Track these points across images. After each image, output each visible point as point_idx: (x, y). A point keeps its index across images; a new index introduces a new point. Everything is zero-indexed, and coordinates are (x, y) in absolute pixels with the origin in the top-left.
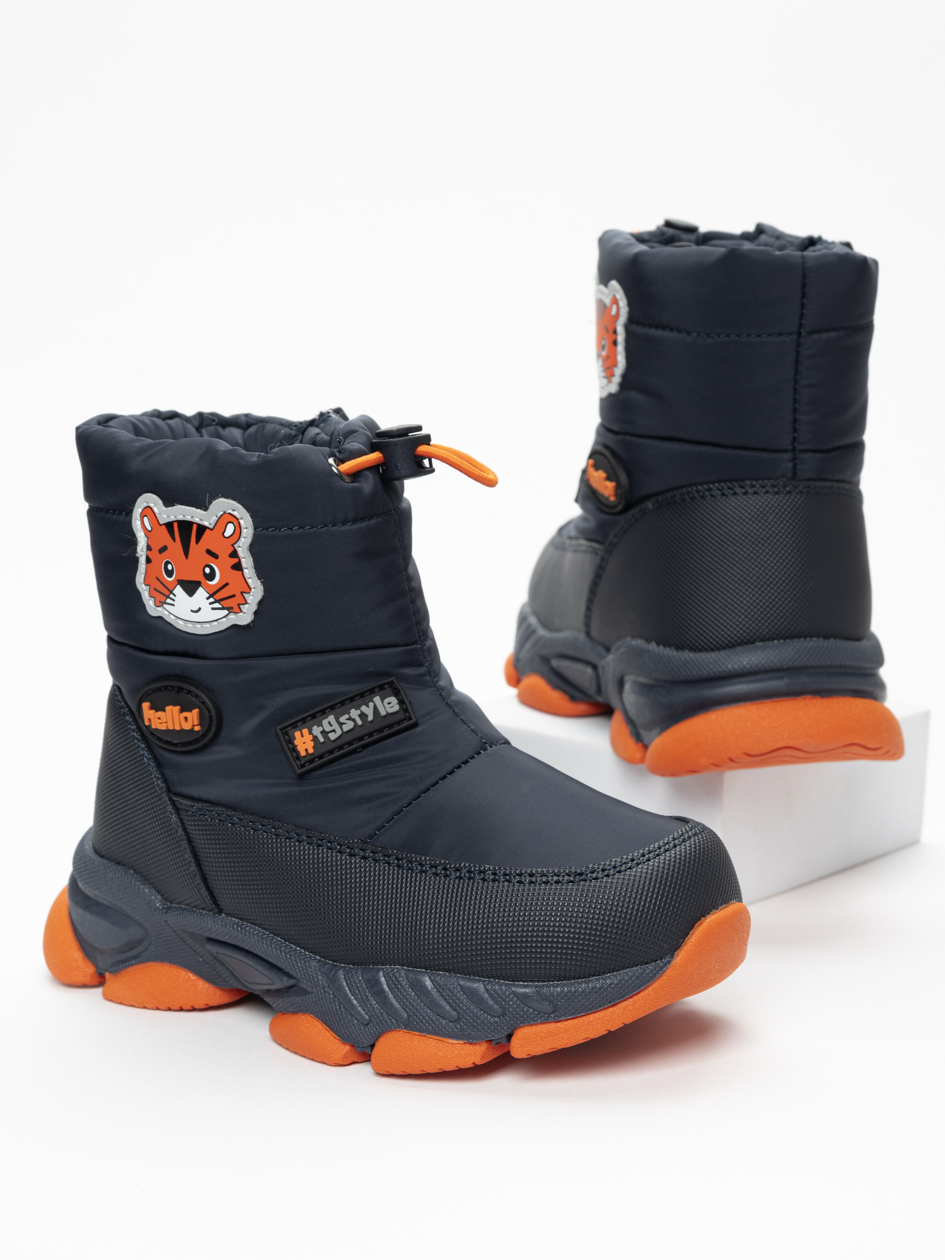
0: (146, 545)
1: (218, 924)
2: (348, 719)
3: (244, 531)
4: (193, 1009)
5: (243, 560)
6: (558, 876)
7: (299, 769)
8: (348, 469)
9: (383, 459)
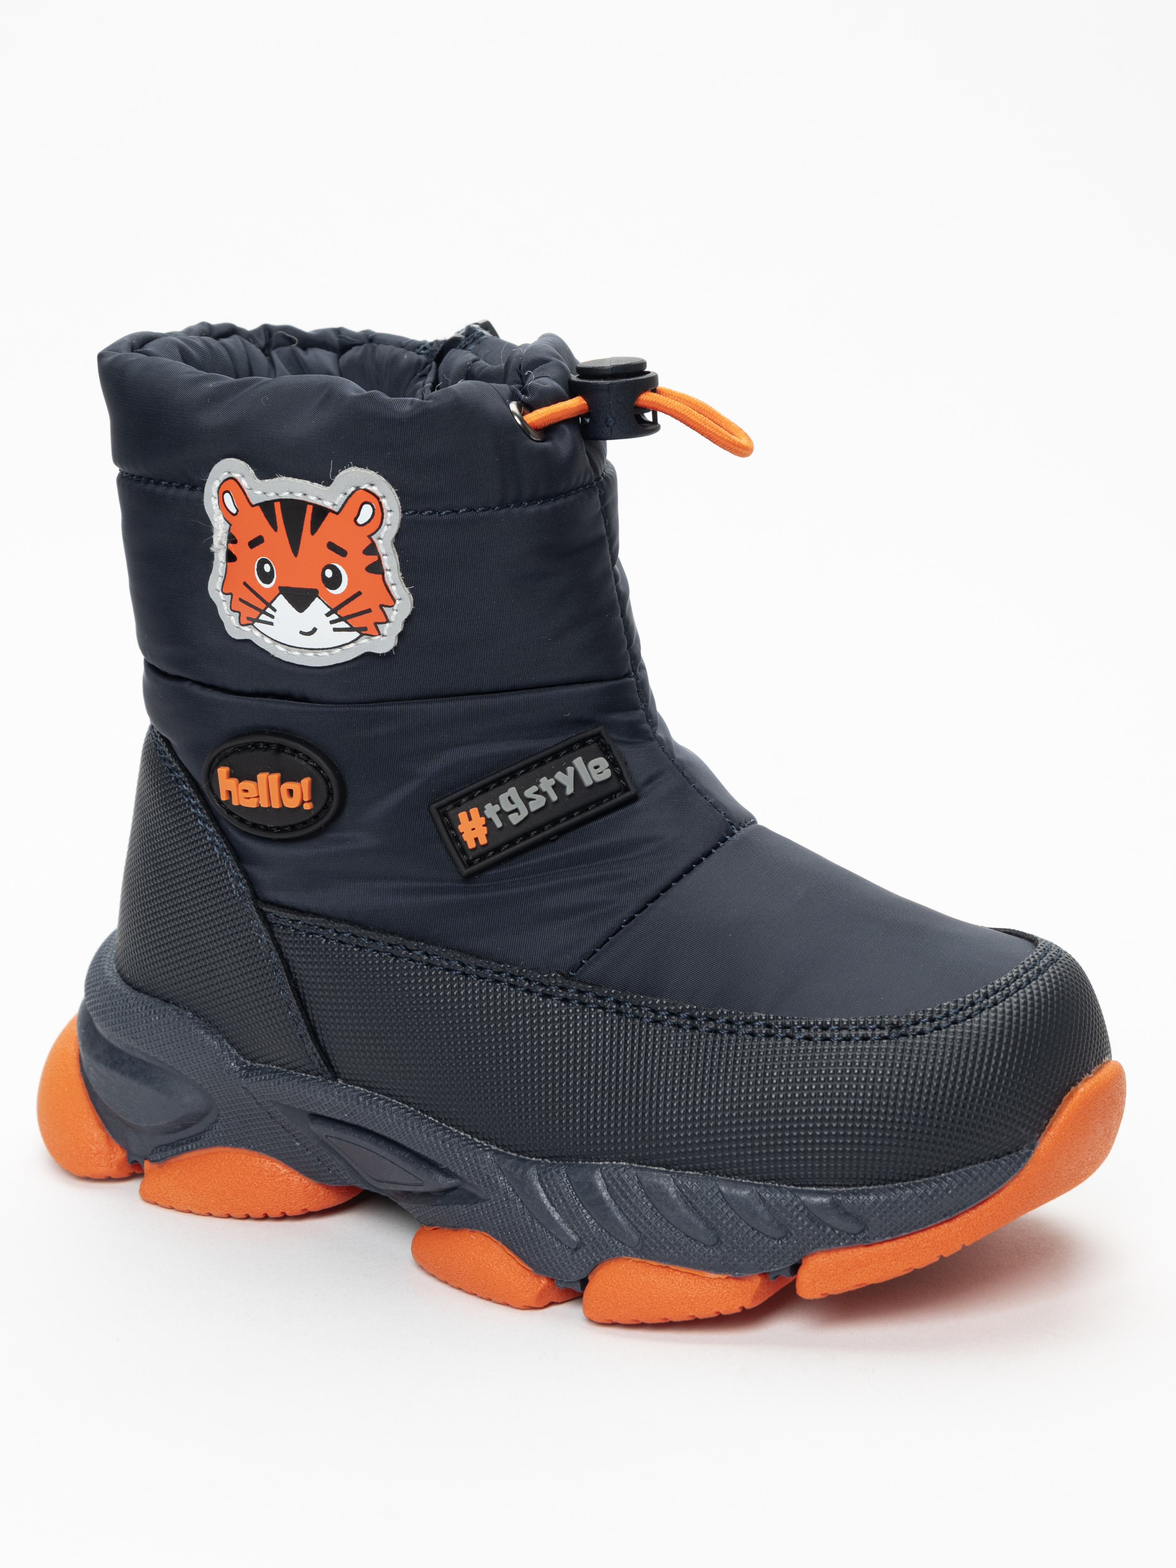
0: (226, 535)
1: (333, 1095)
2: (536, 793)
3: (388, 516)
4: (284, 1217)
5: (384, 559)
6: (866, 1029)
7: (466, 868)
8: (537, 421)
9: (586, 407)
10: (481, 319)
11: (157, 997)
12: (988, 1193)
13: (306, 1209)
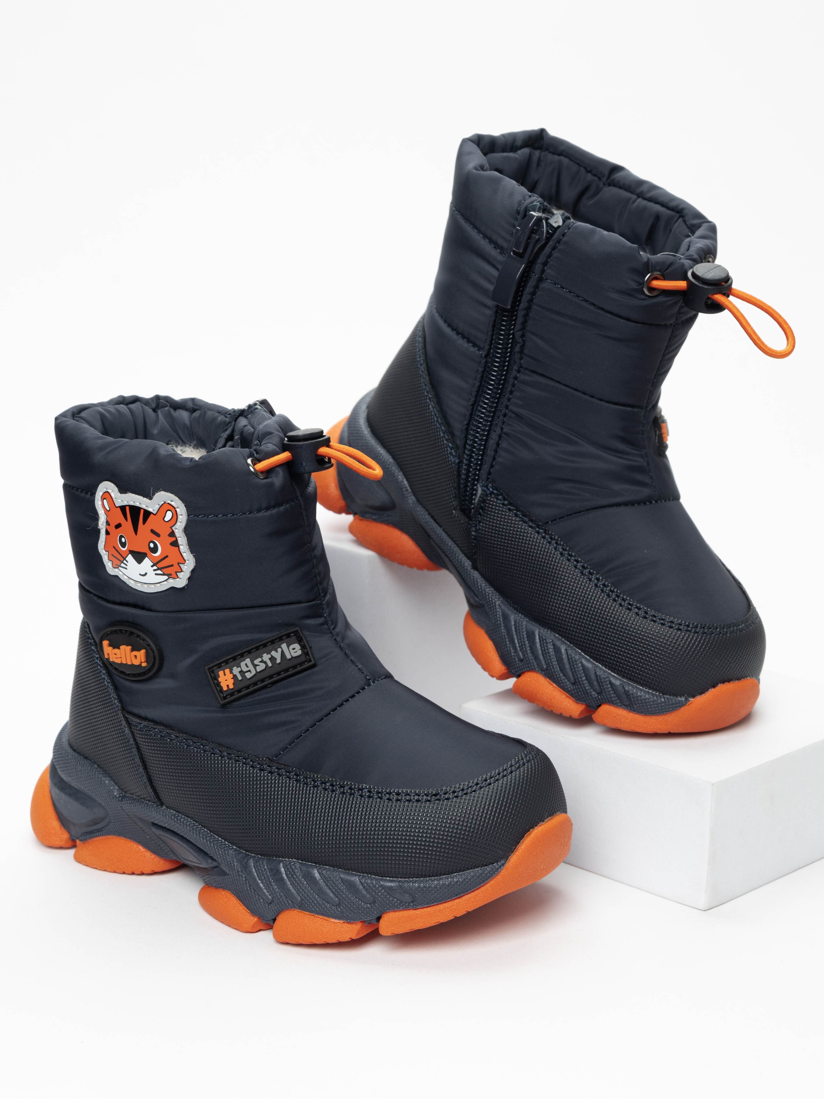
0: (105, 521)
1: (160, 814)
2: (260, 662)
3: (180, 517)
4: (142, 874)
5: (179, 539)
6: (419, 795)
7: (222, 700)
8: (263, 468)
9: (291, 457)
10: (261, 398)
11: (82, 755)
12: (480, 884)
13: (153, 871)
